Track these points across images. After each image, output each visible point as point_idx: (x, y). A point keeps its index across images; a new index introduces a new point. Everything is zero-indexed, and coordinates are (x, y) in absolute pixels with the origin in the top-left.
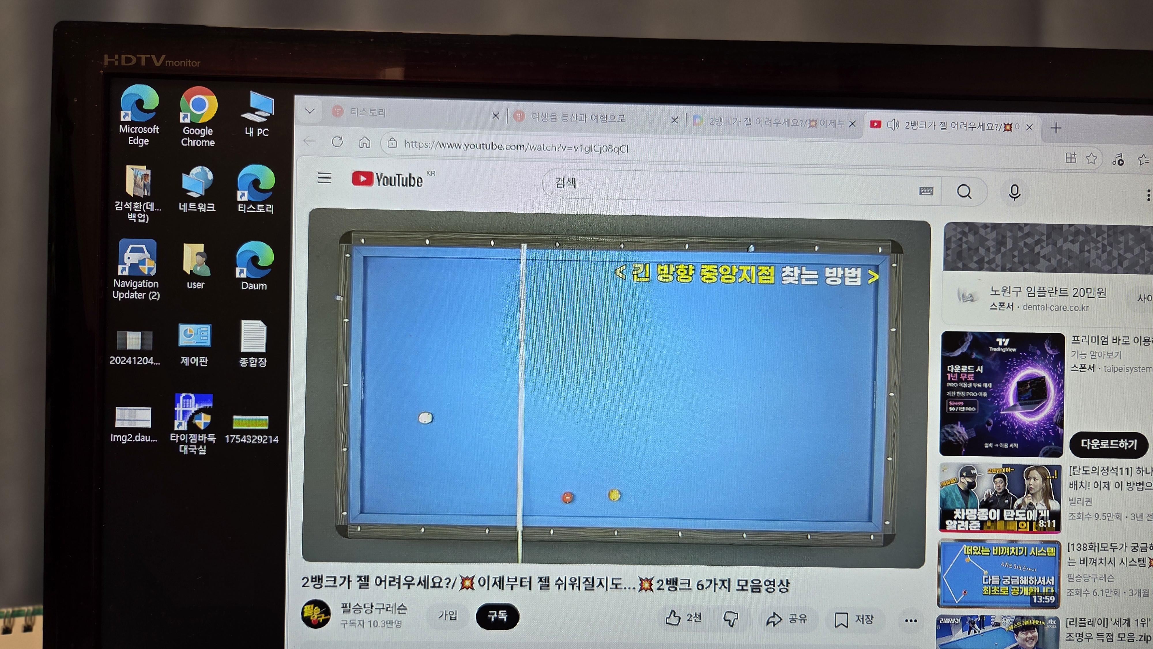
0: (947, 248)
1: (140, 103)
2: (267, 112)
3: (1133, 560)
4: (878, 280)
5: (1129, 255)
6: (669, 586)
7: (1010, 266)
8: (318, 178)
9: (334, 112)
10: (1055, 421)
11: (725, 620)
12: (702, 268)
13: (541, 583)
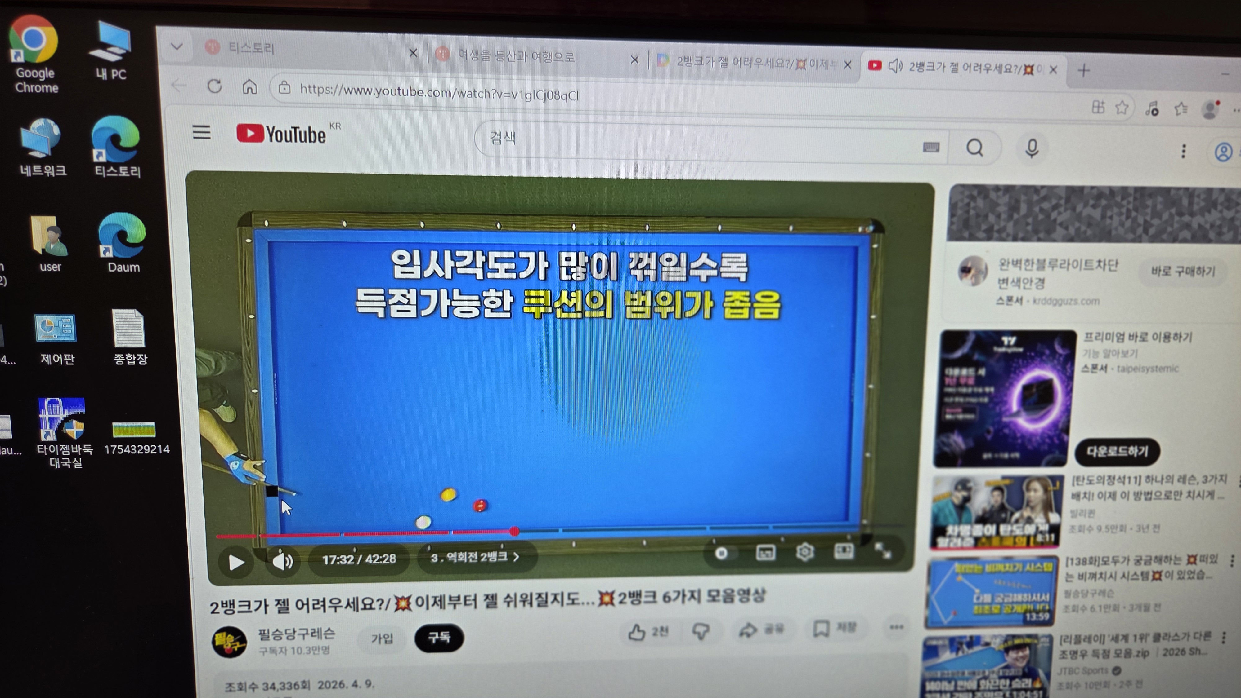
0: (952, 214)
2: (121, 48)
3: (1135, 574)
5: (1156, 222)
6: (632, 599)
7: (1023, 235)
8: (194, 132)
9: (208, 48)
10: (1060, 427)
11: (694, 632)
13: (488, 601)
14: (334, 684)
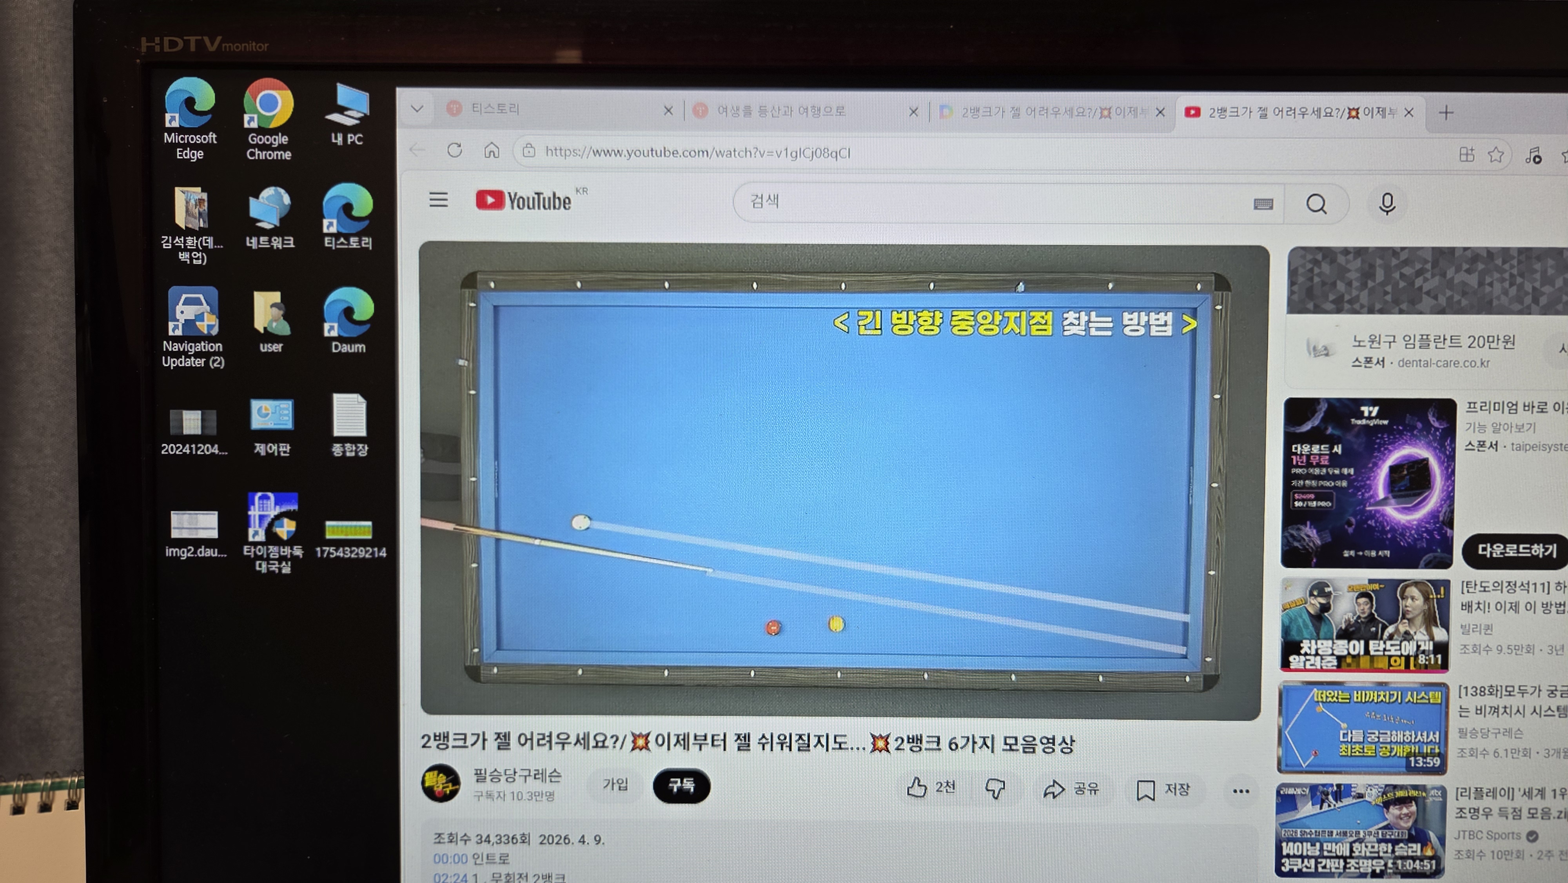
0: (1292, 282)
1: (190, 102)
2: (358, 112)
3: (1550, 709)
4: (1195, 329)
5: (1547, 289)
6: (911, 745)
7: (1381, 306)
8: (431, 200)
9: (449, 110)
10: (1441, 519)
11: (988, 790)
12: (953, 316)
13: (739, 741)
14: (558, 838)
